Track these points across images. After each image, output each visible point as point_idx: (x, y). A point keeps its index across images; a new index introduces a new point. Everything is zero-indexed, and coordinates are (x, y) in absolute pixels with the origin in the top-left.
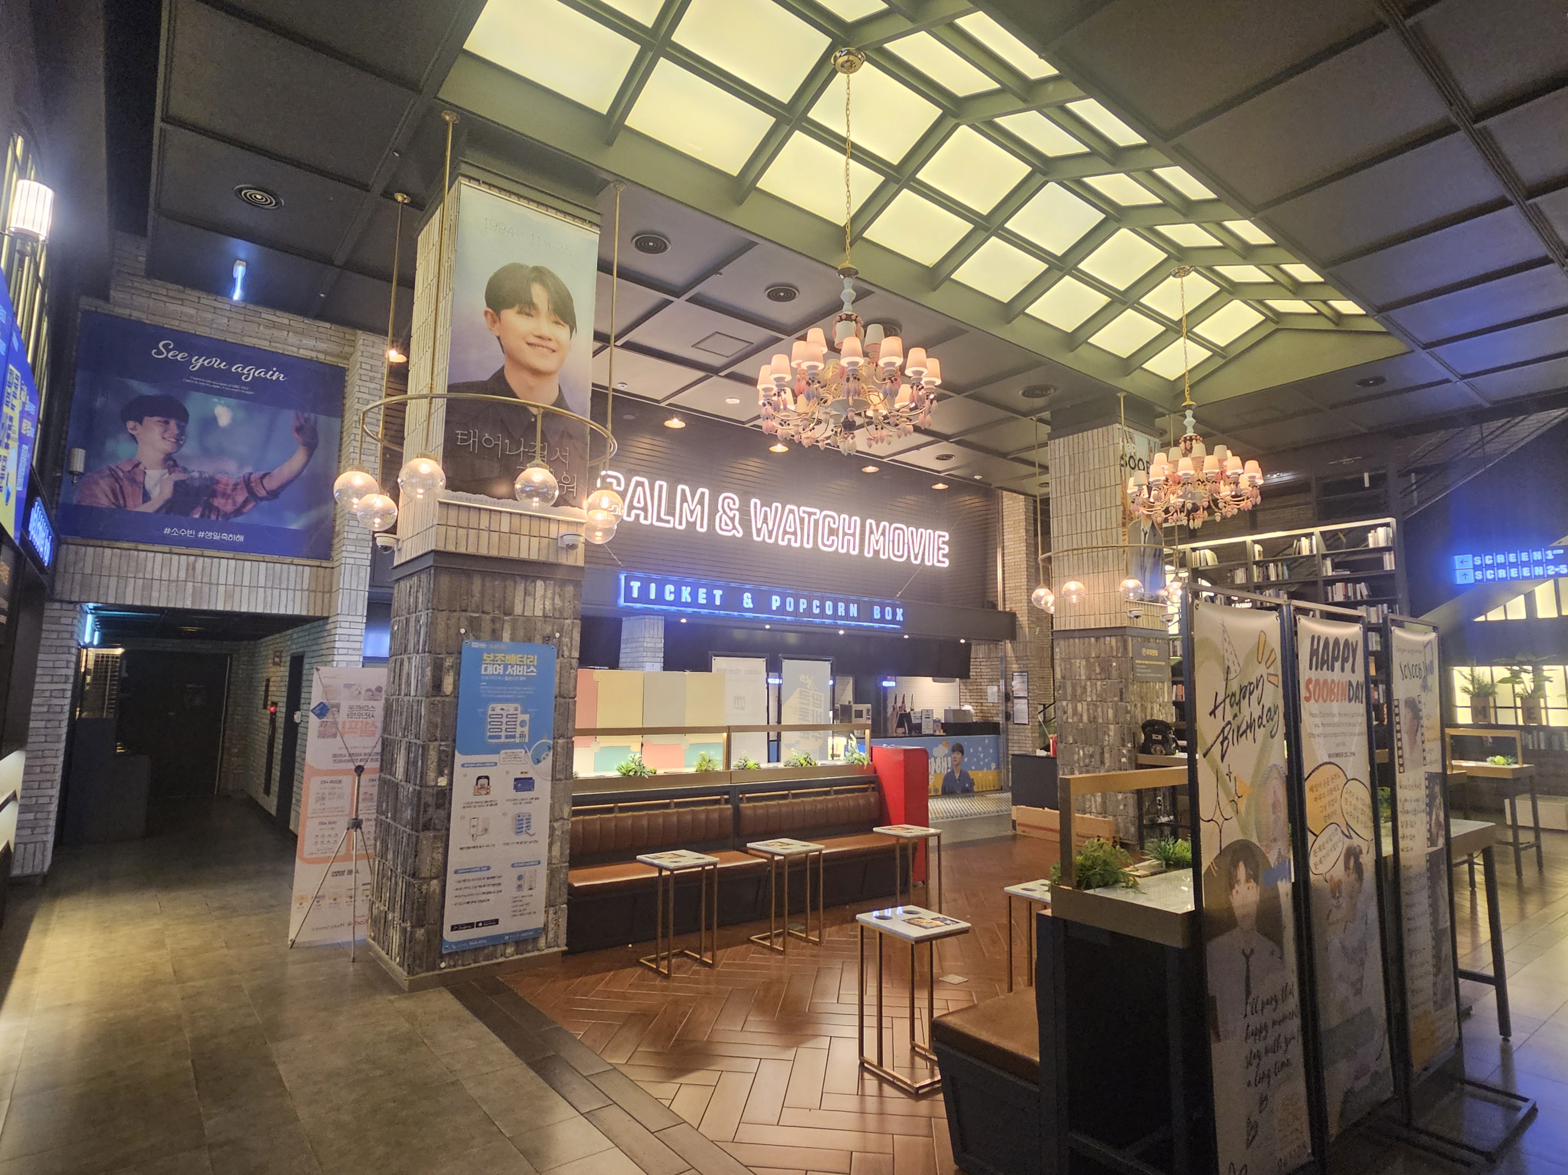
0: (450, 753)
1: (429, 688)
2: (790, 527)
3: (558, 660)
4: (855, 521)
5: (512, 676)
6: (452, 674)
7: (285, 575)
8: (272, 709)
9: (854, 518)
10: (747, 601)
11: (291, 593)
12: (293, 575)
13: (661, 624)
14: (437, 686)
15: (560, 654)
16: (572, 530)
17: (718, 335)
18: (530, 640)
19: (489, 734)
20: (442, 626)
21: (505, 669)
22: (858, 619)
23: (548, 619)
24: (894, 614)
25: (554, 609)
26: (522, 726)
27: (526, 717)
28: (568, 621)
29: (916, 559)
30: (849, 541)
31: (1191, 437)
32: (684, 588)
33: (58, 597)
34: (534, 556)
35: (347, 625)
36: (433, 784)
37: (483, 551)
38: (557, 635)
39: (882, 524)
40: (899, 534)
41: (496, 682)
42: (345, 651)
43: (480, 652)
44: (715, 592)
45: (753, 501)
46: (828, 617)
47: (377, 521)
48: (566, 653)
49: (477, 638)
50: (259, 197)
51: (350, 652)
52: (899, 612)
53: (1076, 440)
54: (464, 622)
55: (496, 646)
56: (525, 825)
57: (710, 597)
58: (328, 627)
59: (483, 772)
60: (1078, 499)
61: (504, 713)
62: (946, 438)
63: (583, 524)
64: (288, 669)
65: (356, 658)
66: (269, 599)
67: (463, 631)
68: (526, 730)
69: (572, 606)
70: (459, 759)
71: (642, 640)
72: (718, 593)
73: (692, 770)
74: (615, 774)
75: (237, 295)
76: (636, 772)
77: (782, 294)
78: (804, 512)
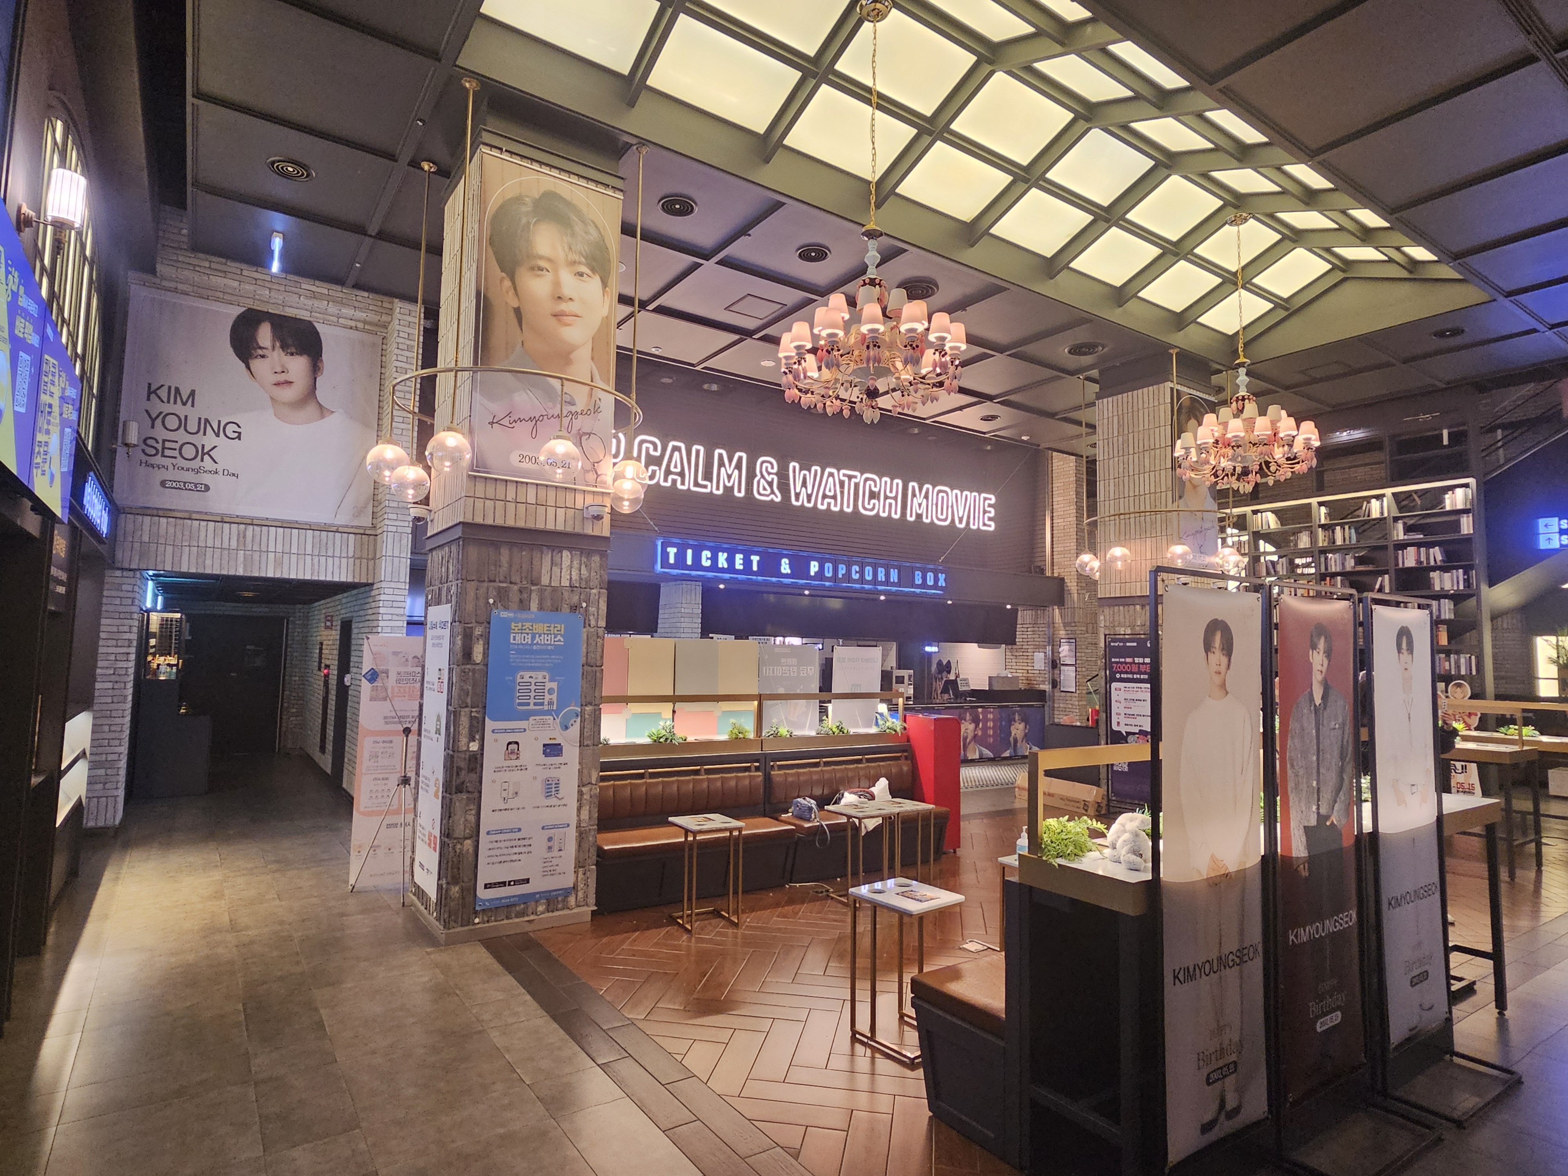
0: (481, 719)
1: (460, 655)
2: (830, 491)
3: (585, 630)
4: (897, 485)
5: (541, 644)
6: (481, 642)
7: (330, 543)
8: (326, 671)
9: (896, 481)
10: (786, 567)
11: (337, 560)
12: (338, 543)
13: (699, 590)
14: (467, 654)
15: (586, 623)
16: (598, 500)
17: (749, 297)
18: (557, 610)
19: (518, 701)
20: (471, 594)
21: (533, 638)
22: (899, 584)
23: (575, 589)
24: (936, 580)
25: (581, 579)
26: (550, 694)
27: (554, 685)
28: (594, 591)
29: (961, 521)
30: (890, 505)
31: (1243, 397)
32: (720, 554)
33: (119, 565)
34: (560, 527)
35: (391, 591)
36: (465, 749)
37: (510, 523)
38: (584, 605)
39: (926, 486)
40: (943, 497)
41: (525, 651)
42: (390, 617)
43: (507, 622)
44: (753, 557)
45: (792, 464)
46: (868, 582)
47: (411, 492)
48: (593, 623)
49: (506, 608)
50: (290, 169)
51: (395, 617)
52: (942, 577)
53: (1125, 400)
54: (493, 592)
55: (524, 615)
56: (553, 789)
57: (747, 562)
58: (373, 593)
59: (512, 737)
60: (1126, 460)
61: (533, 681)
62: (990, 398)
63: (609, 494)
64: (339, 632)
65: (400, 624)
66: (316, 566)
67: (491, 601)
68: (554, 697)
69: (598, 576)
70: (489, 724)
71: (679, 605)
72: (755, 559)
73: (724, 737)
74: (647, 740)
75: (275, 267)
76: (667, 739)
77: (813, 254)
78: (844, 475)
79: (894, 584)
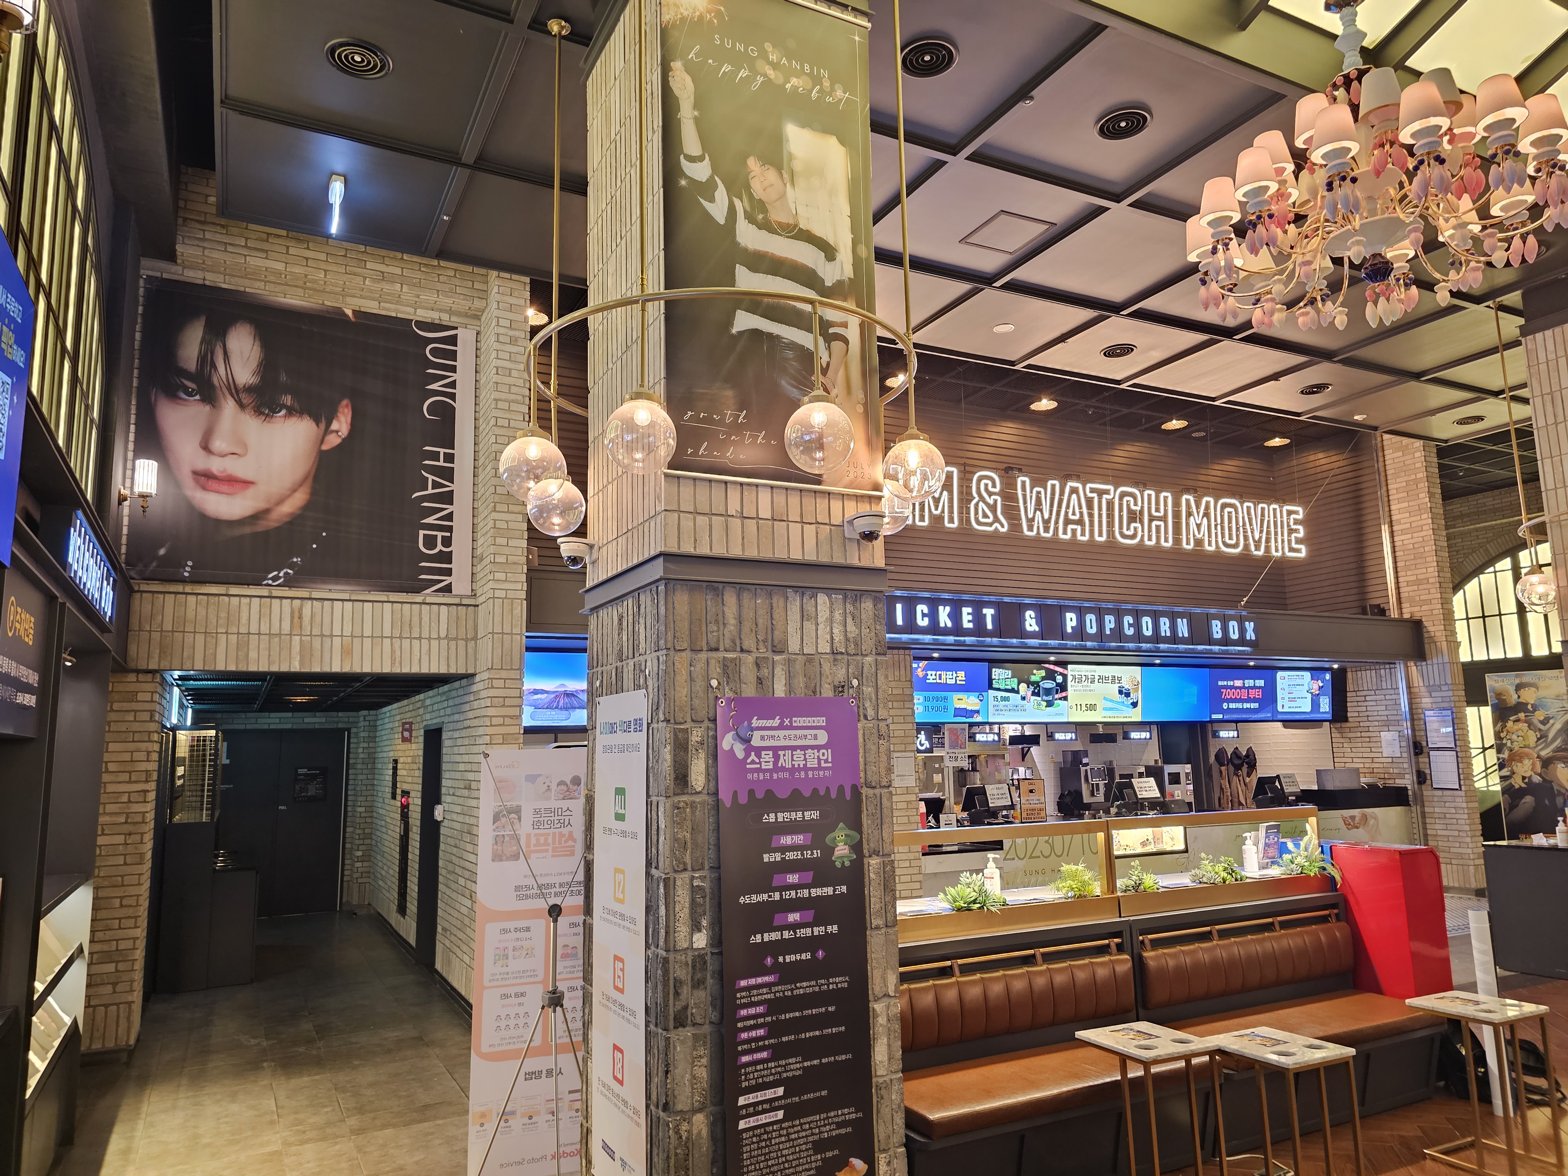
0: (708, 890)
2: (1074, 514)
4: (1165, 499)
6: (702, 755)
8: (402, 800)
9: (1163, 494)
10: (1031, 623)
11: (425, 642)
14: (681, 776)
15: (861, 715)
17: (1004, 216)
20: (682, 676)
22: (1191, 640)
23: (839, 657)
24: (1242, 631)
25: (847, 640)
29: (1258, 547)
32: (941, 608)
33: (134, 665)
34: (811, 555)
36: (685, 945)
37: (736, 551)
38: (855, 682)
39: (1206, 500)
40: (1230, 514)
44: (985, 611)
45: (1020, 479)
46: (1147, 640)
50: (358, 58)
52: (1248, 625)
54: (716, 669)
57: (979, 618)
58: (475, 688)
63: (879, 498)
64: (421, 746)
67: (714, 683)
72: (988, 613)
77: (1124, 124)
78: (1092, 490)
79: (1183, 641)
